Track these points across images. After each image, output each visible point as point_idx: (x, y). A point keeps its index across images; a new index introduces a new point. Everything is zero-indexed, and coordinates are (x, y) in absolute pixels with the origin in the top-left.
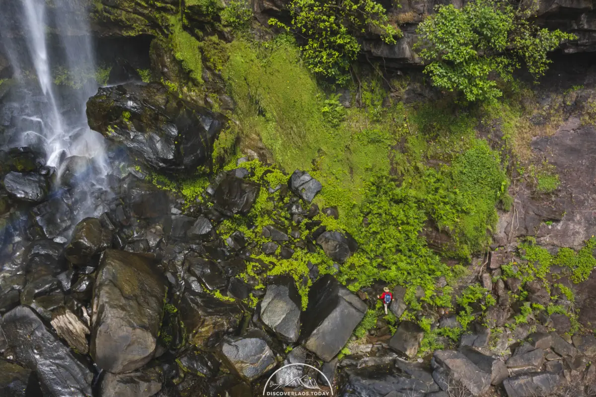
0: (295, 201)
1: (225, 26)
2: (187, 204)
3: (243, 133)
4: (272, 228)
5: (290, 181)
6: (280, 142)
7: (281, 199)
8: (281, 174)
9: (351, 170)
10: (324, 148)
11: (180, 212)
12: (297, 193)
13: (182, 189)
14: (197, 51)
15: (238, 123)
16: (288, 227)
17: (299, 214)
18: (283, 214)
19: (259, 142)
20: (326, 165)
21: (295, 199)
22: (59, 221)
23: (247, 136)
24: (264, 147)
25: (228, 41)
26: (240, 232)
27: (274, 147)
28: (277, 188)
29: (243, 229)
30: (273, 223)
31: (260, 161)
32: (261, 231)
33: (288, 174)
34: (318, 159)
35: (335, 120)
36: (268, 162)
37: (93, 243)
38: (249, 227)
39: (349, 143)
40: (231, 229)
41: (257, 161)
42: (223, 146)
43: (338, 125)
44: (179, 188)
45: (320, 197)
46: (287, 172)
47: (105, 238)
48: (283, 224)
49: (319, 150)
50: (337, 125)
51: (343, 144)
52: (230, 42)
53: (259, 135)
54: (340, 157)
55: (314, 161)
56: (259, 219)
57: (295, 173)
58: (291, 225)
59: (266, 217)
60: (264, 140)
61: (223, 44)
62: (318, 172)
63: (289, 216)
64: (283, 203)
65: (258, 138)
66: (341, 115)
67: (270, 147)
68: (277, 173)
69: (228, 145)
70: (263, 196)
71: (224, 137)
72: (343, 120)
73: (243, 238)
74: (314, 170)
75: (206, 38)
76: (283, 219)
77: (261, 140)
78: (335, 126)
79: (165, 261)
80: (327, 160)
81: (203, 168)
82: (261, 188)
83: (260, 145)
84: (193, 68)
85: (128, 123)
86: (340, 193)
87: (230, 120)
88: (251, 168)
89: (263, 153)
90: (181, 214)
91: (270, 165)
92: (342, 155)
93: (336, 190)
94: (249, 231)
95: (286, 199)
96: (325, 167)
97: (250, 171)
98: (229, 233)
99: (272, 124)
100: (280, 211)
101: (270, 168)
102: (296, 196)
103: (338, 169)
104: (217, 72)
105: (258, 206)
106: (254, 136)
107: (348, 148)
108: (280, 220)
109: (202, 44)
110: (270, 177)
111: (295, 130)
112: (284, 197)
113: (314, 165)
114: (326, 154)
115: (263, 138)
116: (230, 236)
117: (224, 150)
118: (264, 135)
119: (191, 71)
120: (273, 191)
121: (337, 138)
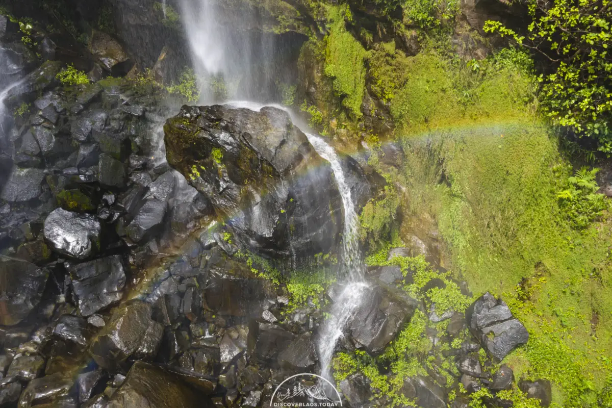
0: (473, 350)
1: (408, 27)
2: (291, 307)
3: (408, 207)
4: (422, 383)
5: (470, 311)
6: (469, 237)
7: (449, 338)
8: (459, 293)
9: (595, 317)
10: (548, 263)
11: (275, 319)
12: (478, 336)
13: (289, 282)
14: (360, 65)
15: (404, 189)
16: (451, 389)
17: (475, 376)
18: (446, 365)
19: (434, 228)
20: (545, 295)
21: (473, 346)
22: (105, 291)
23: (414, 213)
24: (440, 238)
25: (410, 52)
26: (365, 377)
27: (456, 242)
28: (446, 315)
29: (371, 372)
30: (426, 374)
31: (427, 260)
32: (402, 385)
33: (471, 295)
34: (532, 281)
35: (581, 217)
36: (442, 265)
37: (126, 344)
38: (382, 372)
39: (602, 265)
40: (352, 367)
41: (421, 260)
42: (366, 225)
43: (586, 227)
44: (283, 280)
45: (520, 354)
46: (470, 288)
47: (149, 339)
48: (443, 380)
49: (538, 264)
50: (582, 228)
51: (588, 265)
52: (414, 55)
53: (434, 217)
54: (577, 287)
55: (524, 281)
56: (401, 363)
57: (482, 299)
58: (457, 388)
59: (415, 362)
60: (442, 226)
61: (401, 57)
62: (527, 304)
63: (455, 371)
64: (450, 346)
65: (433, 221)
66: (596, 210)
67: (449, 241)
68: (452, 290)
69: (376, 226)
70: (417, 326)
71: (371, 212)
72: (598, 219)
73: (369, 387)
74: (522, 299)
75: (377, 45)
76: (445, 373)
77: (436, 224)
78: (579, 228)
79: (229, 398)
80: (550, 287)
81: (327, 256)
82: (417, 310)
83: (434, 233)
84: (348, 91)
85: (219, 166)
86: (561, 354)
87: (388, 184)
88: (409, 270)
89: (436, 247)
90: (275, 323)
91: (445, 271)
92: (581, 284)
93: (557, 346)
94: (381, 377)
95: (456, 342)
96: (542, 298)
97: (405, 274)
98: (347, 371)
99: (459, 204)
100: (443, 358)
101: (442, 276)
102: (474, 340)
103: (568, 308)
104: (384, 102)
105: (402, 345)
106: (426, 215)
107: (598, 274)
108: (439, 373)
109: (368, 54)
110: (437, 295)
111: (500, 222)
112: (454, 337)
113: (523, 289)
114: (550, 275)
115: (440, 223)
116: (348, 378)
117: (368, 233)
118: (443, 218)
119: (344, 96)
120: (436, 319)
121: (578, 250)
